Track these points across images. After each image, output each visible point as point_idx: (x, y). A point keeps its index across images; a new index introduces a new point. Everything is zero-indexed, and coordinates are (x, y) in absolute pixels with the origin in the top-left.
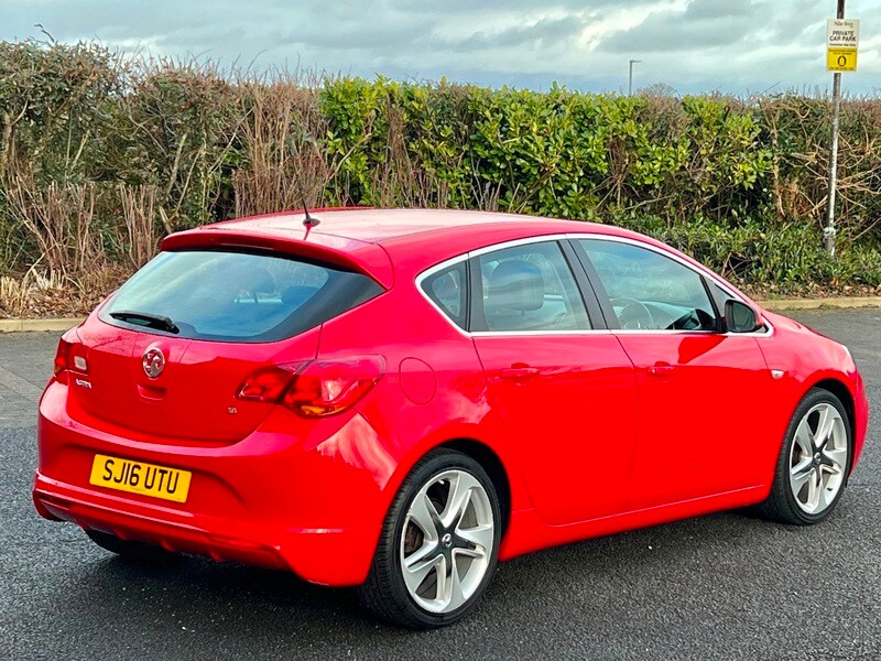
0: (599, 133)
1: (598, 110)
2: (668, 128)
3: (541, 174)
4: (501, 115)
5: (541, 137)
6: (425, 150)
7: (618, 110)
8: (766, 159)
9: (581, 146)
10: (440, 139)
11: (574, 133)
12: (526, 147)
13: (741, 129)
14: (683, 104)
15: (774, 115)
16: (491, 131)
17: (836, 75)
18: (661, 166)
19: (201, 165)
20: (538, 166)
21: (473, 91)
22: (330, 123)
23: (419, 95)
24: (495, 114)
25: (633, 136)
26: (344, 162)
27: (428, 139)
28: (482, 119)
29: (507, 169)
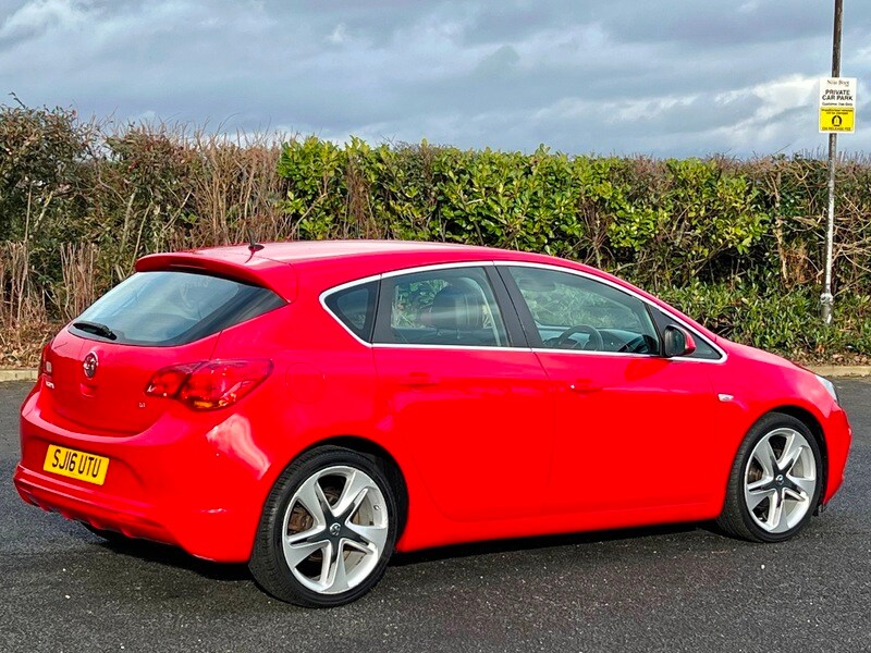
0: (568, 193)
1: (569, 171)
2: (647, 189)
3: (508, 234)
4: (468, 176)
5: (507, 198)
6: (393, 212)
7: (591, 172)
8: (763, 222)
9: (548, 207)
10: (408, 200)
11: (540, 194)
12: (489, 208)
13: (731, 190)
14: (668, 165)
15: (775, 178)
16: (456, 193)
17: (831, 135)
18: (639, 229)
19: (154, 225)
20: (503, 227)
21: (438, 152)
22: (289, 183)
23: (383, 155)
24: (462, 175)
25: (607, 197)
26: (301, 223)
27: (395, 199)
28: (446, 179)
29: (474, 230)
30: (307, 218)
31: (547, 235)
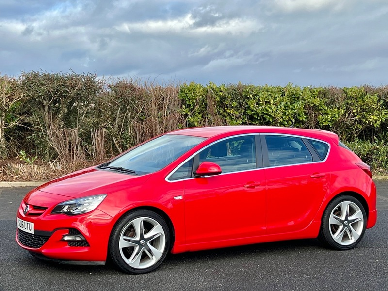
0: (300, 103)
1: (301, 94)
2: (334, 100)
3: (275, 121)
4: (258, 97)
5: (274, 106)
6: (227, 113)
7: (310, 94)
8: (386, 113)
9: (292, 109)
10: (233, 107)
11: (288, 103)
12: (267, 110)
13: (371, 100)
14: (343, 90)
16: (253, 104)
18: (331, 118)
19: (128, 120)
20: (273, 118)
21: (246, 87)
22: (183, 102)
23: (222, 89)
24: (255, 97)
25: (317, 104)
26: (188, 118)
27: (228, 108)
28: (248, 98)
29: (261, 119)
30: (190, 116)
31: (292, 121)
